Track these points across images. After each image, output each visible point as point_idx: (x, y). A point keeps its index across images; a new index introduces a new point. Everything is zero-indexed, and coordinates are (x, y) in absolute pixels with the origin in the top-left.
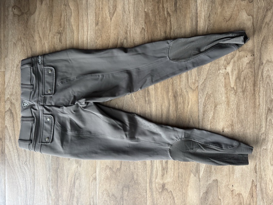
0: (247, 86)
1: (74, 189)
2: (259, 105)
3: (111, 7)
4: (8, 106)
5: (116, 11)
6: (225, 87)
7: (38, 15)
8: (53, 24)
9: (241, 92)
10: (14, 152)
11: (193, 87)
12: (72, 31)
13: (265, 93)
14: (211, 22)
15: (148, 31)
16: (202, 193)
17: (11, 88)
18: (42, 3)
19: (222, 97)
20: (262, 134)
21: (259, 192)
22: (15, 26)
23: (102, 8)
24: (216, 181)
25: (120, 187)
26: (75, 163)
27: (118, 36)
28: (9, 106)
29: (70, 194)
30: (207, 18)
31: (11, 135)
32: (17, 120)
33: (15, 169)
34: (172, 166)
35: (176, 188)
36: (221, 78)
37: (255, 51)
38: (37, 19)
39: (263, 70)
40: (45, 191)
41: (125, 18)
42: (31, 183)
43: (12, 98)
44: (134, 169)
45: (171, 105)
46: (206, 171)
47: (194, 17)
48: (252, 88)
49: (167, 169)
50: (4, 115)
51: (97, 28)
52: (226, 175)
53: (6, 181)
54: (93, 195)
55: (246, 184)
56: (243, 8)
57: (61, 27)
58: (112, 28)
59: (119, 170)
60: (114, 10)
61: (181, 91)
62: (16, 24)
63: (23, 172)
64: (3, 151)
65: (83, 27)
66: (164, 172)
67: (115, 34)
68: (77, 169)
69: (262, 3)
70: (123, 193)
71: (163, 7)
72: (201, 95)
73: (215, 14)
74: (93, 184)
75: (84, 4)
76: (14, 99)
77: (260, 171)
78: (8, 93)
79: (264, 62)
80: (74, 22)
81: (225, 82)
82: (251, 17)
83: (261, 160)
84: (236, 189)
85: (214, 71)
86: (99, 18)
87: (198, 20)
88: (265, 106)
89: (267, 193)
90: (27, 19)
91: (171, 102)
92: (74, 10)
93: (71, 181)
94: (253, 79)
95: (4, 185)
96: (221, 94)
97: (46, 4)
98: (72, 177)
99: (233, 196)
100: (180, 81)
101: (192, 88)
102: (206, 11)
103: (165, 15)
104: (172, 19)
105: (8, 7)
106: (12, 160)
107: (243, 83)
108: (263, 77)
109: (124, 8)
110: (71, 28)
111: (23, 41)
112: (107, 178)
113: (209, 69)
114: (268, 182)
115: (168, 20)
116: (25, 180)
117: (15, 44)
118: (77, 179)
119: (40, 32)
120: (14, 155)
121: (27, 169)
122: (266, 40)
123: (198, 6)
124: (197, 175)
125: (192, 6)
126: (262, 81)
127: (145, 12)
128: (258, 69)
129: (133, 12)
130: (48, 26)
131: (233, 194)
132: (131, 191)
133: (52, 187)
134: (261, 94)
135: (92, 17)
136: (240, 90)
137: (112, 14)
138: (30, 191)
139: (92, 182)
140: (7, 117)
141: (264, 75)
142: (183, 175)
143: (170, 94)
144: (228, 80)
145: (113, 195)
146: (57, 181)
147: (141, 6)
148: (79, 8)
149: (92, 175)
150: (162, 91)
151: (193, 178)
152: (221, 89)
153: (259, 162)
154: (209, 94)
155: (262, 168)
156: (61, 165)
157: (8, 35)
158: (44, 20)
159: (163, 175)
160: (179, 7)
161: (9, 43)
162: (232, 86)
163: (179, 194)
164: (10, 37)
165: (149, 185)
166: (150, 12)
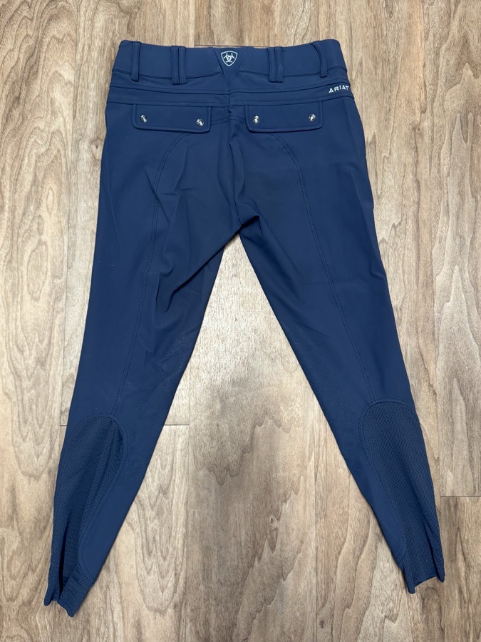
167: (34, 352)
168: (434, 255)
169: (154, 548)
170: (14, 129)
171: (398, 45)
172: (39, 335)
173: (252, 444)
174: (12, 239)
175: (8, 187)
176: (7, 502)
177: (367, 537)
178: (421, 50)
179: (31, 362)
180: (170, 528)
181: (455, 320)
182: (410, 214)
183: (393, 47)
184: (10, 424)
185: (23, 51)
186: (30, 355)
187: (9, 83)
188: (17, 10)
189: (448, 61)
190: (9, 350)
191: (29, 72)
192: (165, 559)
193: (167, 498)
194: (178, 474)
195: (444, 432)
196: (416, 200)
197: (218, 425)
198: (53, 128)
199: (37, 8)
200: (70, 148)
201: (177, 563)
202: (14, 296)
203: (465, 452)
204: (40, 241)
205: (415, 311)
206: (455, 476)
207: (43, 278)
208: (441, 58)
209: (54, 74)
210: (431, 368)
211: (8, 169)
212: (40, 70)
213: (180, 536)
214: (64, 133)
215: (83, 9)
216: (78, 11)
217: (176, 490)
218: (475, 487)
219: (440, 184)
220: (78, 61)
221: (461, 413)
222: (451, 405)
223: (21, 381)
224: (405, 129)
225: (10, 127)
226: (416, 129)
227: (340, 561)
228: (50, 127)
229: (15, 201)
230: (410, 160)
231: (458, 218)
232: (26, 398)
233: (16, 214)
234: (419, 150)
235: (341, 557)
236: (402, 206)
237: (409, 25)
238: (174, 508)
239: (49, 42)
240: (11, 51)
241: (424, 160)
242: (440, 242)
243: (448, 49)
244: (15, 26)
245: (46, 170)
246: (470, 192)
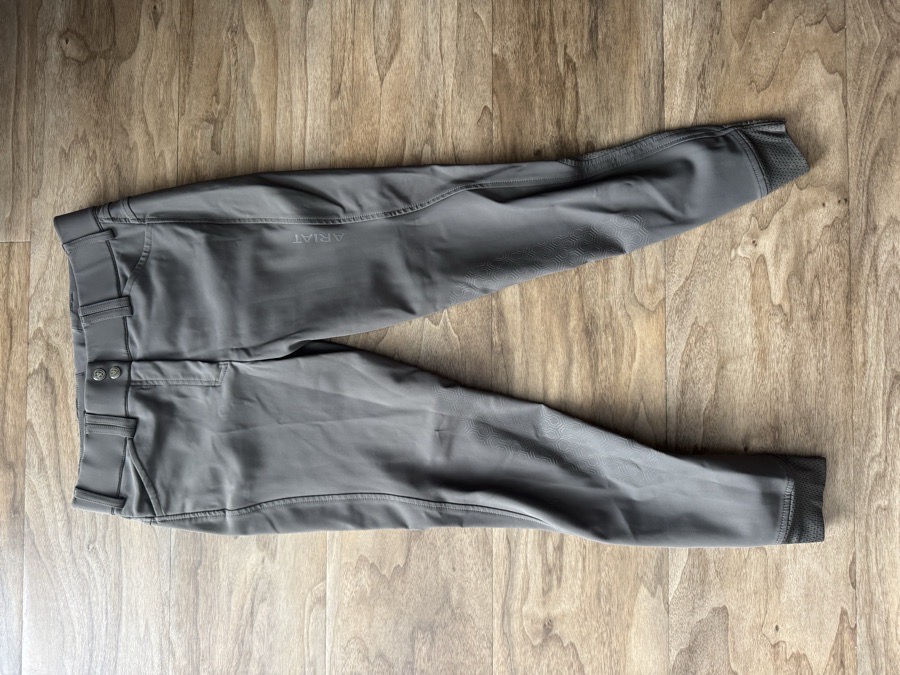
0: (825, 300)
1: (252, 633)
2: (864, 364)
3: (383, 39)
4: (36, 358)
5: (399, 53)
6: (753, 304)
7: (144, 61)
8: (192, 93)
9: (804, 321)
10: (54, 510)
11: (647, 303)
12: (255, 116)
13: (882, 323)
14: (708, 90)
15: (501, 117)
16: (674, 653)
17: (47, 299)
18: (156, 24)
19: (743, 336)
20: (873, 459)
21: (863, 650)
22: (66, 96)
23: (353, 43)
24: (722, 611)
25: (405, 629)
26: (254, 548)
27: (403, 132)
28: (41, 357)
29: (236, 649)
30: (695, 80)
31: (45, 452)
32: (67, 404)
33: (54, 567)
34: (577, 562)
35: (589, 634)
36: (739, 272)
37: (852, 186)
38: (138, 74)
39: (876, 248)
40: (154, 638)
41: (429, 73)
42: (107, 613)
43: (53, 329)
44: (450, 571)
45: (575, 361)
46: (691, 579)
47: (652, 76)
48: (841, 308)
49: (561, 570)
50: (22, 386)
51: (334, 106)
52: (756, 593)
53: (24, 604)
54: (314, 656)
55: (821, 624)
56: (813, 48)
57: (218, 102)
58: (386, 107)
59: (401, 571)
60: (393, 47)
61: (607, 313)
62: (70, 91)
63: (83, 575)
64: (16, 504)
65: (290, 102)
66: (551, 581)
67: (393, 128)
68: (263, 568)
69: (874, 32)
70: (413, 648)
71: (552, 40)
72: (673, 326)
73: (722, 67)
74: (316, 619)
75: (293, 28)
76: (57, 335)
77: (869, 582)
78: (39, 314)
79: (882, 223)
80: (262, 84)
81: (753, 287)
82: (837, 77)
83: (871, 545)
84: (787, 639)
85: (717, 252)
86: (341, 75)
87: (667, 83)
88: (883, 366)
89: (891, 655)
90: (109, 74)
91: (576, 349)
92: (260, 46)
93: (242, 608)
94: (843, 277)
95: (16, 618)
96: (740, 326)
97: (172, 26)
98: (245, 596)
99: (778, 662)
100: (607, 282)
101: (645, 305)
102: (692, 57)
103: (557, 66)
104: (581, 82)
105: (45, 37)
106: (45, 534)
107: (811, 291)
108: (876, 270)
109: (425, 45)
110: (251, 105)
111: (91, 144)
112: (361, 599)
113: (702, 246)
114: (892, 616)
115: (569, 84)
116: (90, 603)
117: (65, 155)
118: (263, 600)
119: (148, 117)
120: (55, 520)
121: (94, 566)
122: (887, 152)
123: (666, 40)
124: (659, 592)
125: (648, 38)
126: (874, 286)
127: (494, 56)
128: (862, 246)
129: (454, 57)
130: (175, 97)
131: (777, 654)
132: (441, 643)
133: (179, 626)
134: (870, 328)
135: (319, 70)
136: (800, 314)
137: (385, 63)
138: (103, 638)
139: (311, 610)
140: (34, 395)
141: (881, 265)
142: (614, 591)
143: (573, 323)
144: (763, 281)
145: (381, 655)
146: (196, 605)
147: (479, 38)
148: (279, 42)
149: (310, 589)
150: (548, 314)
151: (644, 603)
152: (739, 310)
153: (863, 551)
154: (700, 324)
155: (875, 570)
156: (210, 553)
157: (43, 125)
158: (162, 77)
159: (546, 592)
160: (604, 41)
161: (46, 152)
162: (777, 301)
163: (599, 652)
164: (50, 133)
165: (500, 621)
166: (508, 55)
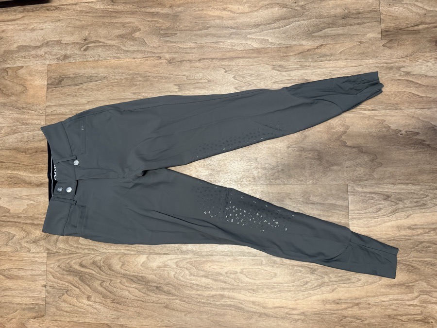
167: (307, 276)
168: (242, 49)
169: (422, 202)
170: (175, 289)
171: (123, 73)
172: (296, 273)
173: (357, 147)
174: (240, 289)
175: (209, 292)
176: (398, 289)
177: (408, 80)
178: (125, 60)
179: (313, 277)
180: (409, 193)
181: (279, 36)
182: (218, 63)
183: (124, 76)
184: (351, 289)
185: (129, 285)
186: (309, 277)
187: (148, 293)
188: (105, 289)
189: (131, 45)
190: (306, 290)
191: (142, 281)
192: (427, 196)
193: (391, 196)
194: (377, 190)
195: (344, 39)
196: (210, 60)
197: (347, 167)
198: (175, 266)
199: (104, 277)
200: (186, 256)
201: (429, 188)
202: (274, 287)
203: (355, 27)
204: (241, 273)
205: (275, 58)
206: (369, 32)
207: (262, 271)
208: (130, 49)
209: (142, 267)
210: (307, 47)
211: (199, 293)
212: (140, 275)
213: (413, 187)
214: (177, 260)
215: (105, 251)
216: (106, 253)
217: (386, 190)
218: (375, 21)
219: (202, 47)
220: (135, 253)
221: (332, 30)
222: (328, 36)
223: (324, 283)
224: (170, 68)
225: (173, 291)
226: (170, 62)
227: (423, 95)
228: (174, 268)
229: (217, 288)
230: (188, 65)
231: (220, 37)
232: (335, 279)
233: (225, 287)
234: (182, 60)
235: (421, 95)
236: (214, 68)
237: (111, 67)
238: (397, 191)
239: (124, 270)
240: (129, 292)
241: (188, 57)
242: (234, 46)
243: (125, 46)
244: (115, 290)
245: (199, 270)
246: (205, 31)
